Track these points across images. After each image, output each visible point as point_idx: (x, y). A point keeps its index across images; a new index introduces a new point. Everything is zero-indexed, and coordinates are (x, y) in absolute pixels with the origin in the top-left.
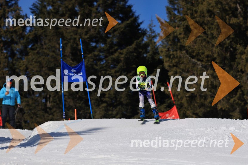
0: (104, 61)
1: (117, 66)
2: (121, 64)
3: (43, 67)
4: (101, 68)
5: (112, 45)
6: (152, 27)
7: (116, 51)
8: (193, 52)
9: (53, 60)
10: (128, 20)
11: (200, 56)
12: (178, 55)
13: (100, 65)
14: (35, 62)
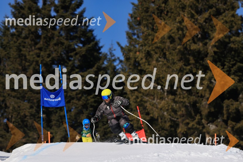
5: (73, 68)
6: (112, 51)
10: (89, 44)
11: (161, 80)
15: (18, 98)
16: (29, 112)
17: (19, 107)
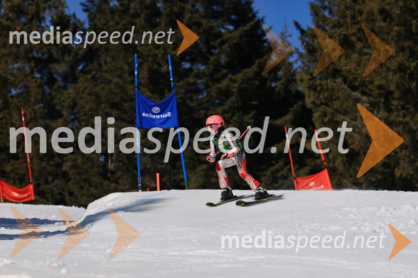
0: (205, 94)
2: (233, 98)
3: (101, 103)
4: (199, 105)
5: (217, 67)
7: (224, 76)
9: (118, 91)
10: (245, 25)
11: (367, 87)
12: (329, 85)
13: (198, 99)
14: (89, 94)
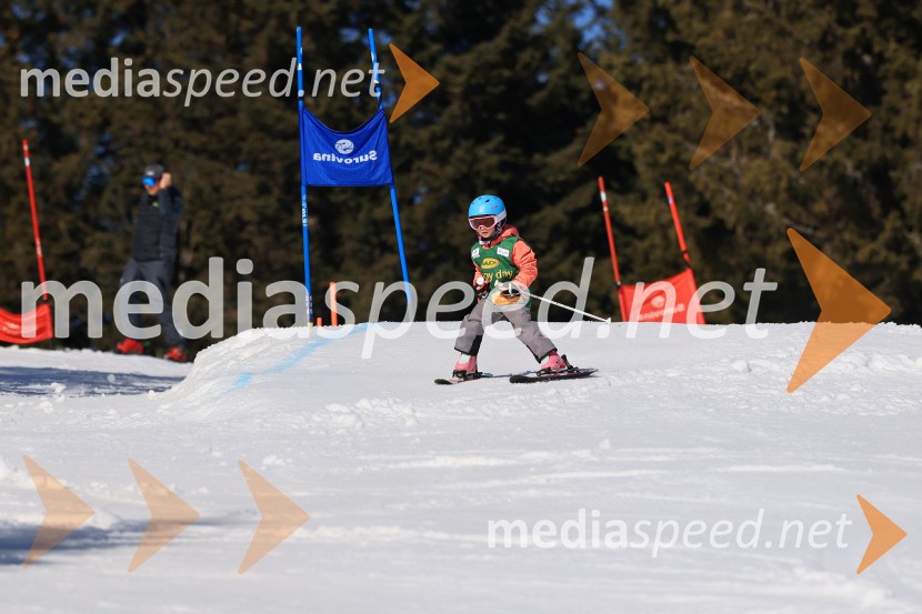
1: (439, 114)
3: (164, 118)
5: (421, 37)
7: (434, 60)
8: (727, 66)
11: (753, 84)
12: (670, 79)
15: (213, 156)
16: (254, 208)
17: (217, 189)
